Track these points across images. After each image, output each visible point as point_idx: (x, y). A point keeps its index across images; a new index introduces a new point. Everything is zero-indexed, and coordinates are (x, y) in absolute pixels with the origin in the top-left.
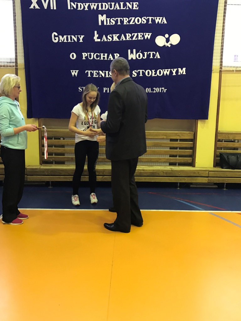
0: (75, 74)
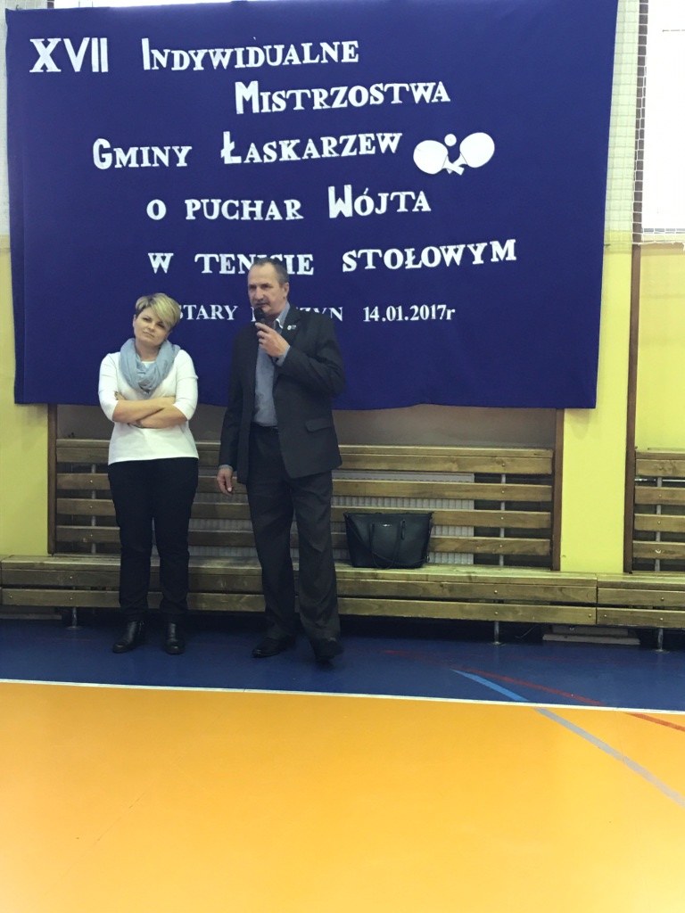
0: (160, 266)
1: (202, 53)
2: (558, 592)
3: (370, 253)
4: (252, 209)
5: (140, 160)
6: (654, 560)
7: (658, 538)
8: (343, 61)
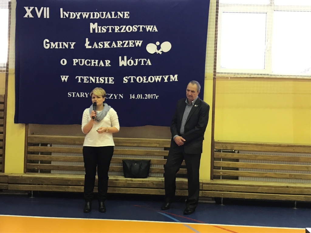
0: (64, 80)
1: (80, 13)
3: (132, 77)
4: (95, 63)
5: (59, 46)
6: (220, 176)
7: (221, 169)
8: (124, 18)
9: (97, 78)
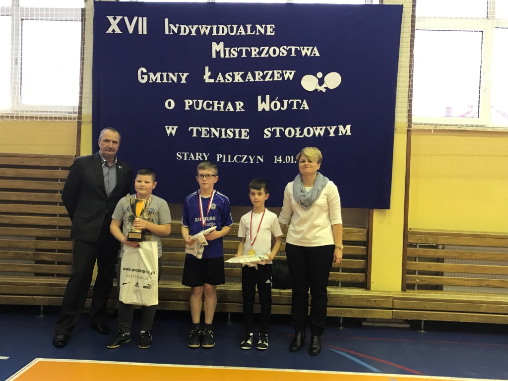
0: (171, 132)
1: (195, 27)
2: (374, 302)
3: (278, 129)
4: (219, 105)
5: (162, 79)
6: (414, 285)
7: (417, 273)
8: (267, 34)
9: (223, 130)
